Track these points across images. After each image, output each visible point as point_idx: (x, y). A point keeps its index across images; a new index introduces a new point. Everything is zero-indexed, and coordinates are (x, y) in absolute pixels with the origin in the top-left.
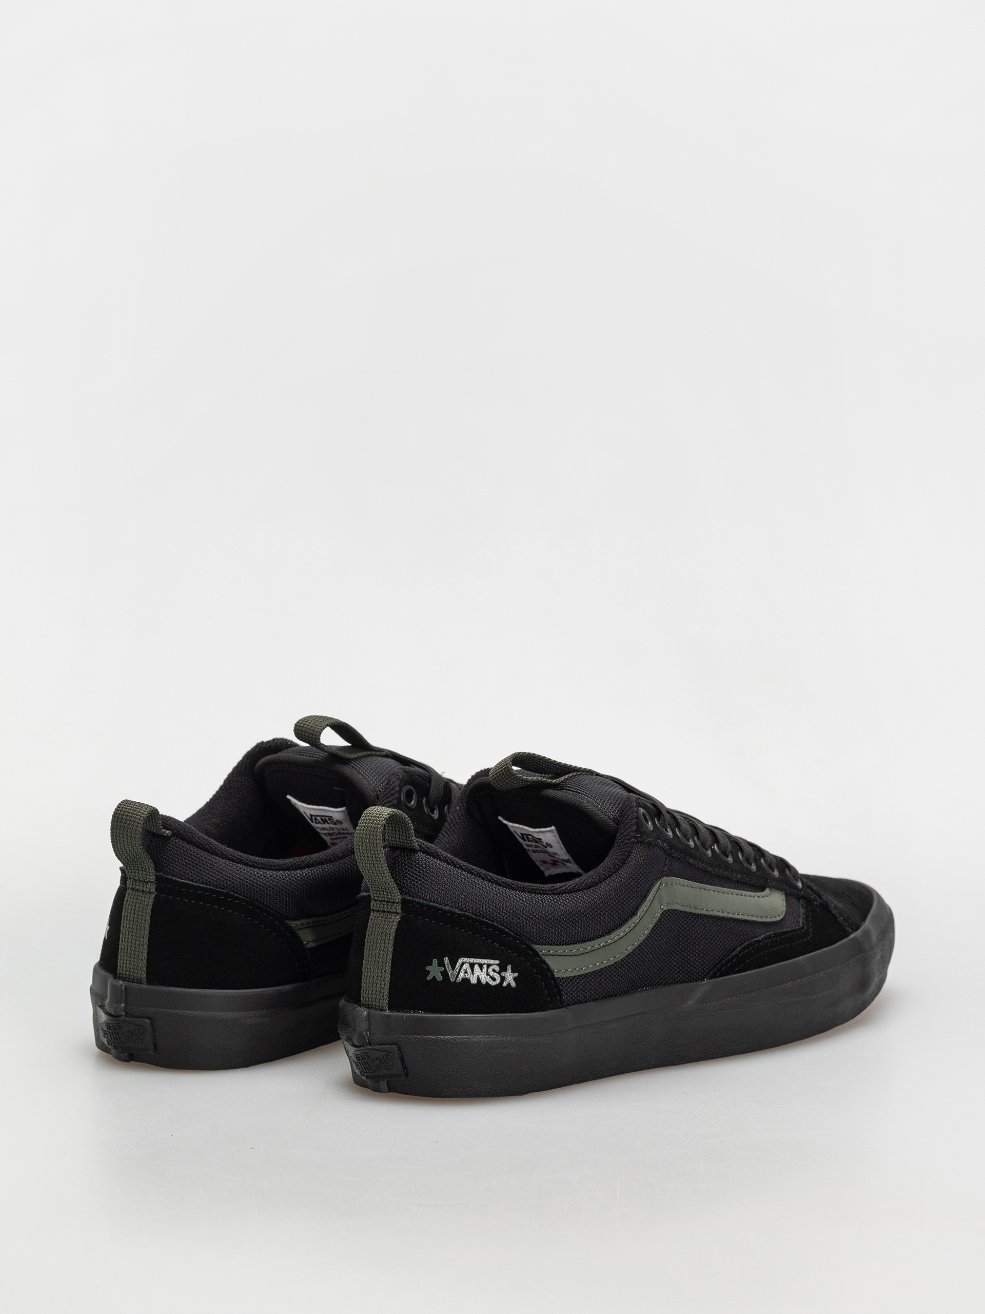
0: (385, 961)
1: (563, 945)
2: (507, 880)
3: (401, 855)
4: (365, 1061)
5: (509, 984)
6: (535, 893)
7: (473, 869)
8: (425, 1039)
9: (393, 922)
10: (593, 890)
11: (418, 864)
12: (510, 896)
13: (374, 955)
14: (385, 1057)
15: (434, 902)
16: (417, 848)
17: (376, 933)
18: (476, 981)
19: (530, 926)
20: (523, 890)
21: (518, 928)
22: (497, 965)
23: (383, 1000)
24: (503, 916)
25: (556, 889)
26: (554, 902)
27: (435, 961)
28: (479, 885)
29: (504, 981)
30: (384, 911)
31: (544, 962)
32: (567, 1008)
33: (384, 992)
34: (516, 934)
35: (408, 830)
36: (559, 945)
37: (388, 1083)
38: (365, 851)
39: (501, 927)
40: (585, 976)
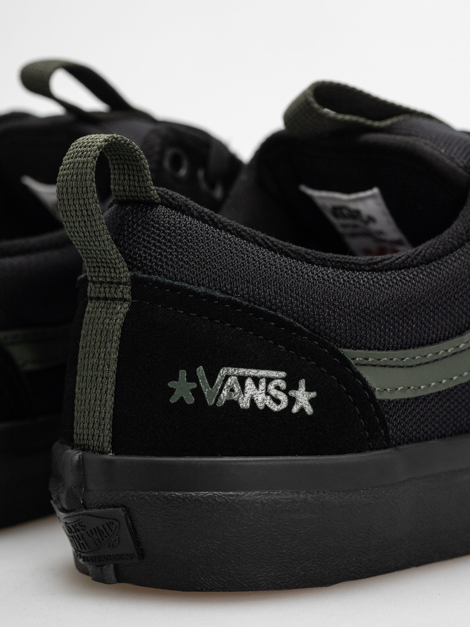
0: (105, 374)
1: (388, 350)
2: (299, 248)
3: (132, 211)
4: (78, 533)
5: (302, 410)
6: (343, 268)
7: (245, 231)
8: (166, 496)
9: (118, 313)
10: (434, 266)
11: (158, 223)
12: (303, 273)
13: (90, 366)
14: (106, 527)
15: (182, 280)
16: (156, 199)
17: (94, 332)
18: (248, 405)
19: (335, 318)
20: (324, 263)
21: (315, 321)
22: (282, 379)
23: (104, 436)
24: (292, 303)
25: (376, 263)
26: (374, 282)
27: (183, 374)
28: (253, 254)
29: (293, 405)
30: (106, 299)
31: (359, 376)
32: (397, 449)
33: (104, 425)
34: (314, 331)
35: (141, 170)
36: (382, 350)
37: (116, 568)
38: (71, 202)
39: (288, 319)
40: (424, 399)
